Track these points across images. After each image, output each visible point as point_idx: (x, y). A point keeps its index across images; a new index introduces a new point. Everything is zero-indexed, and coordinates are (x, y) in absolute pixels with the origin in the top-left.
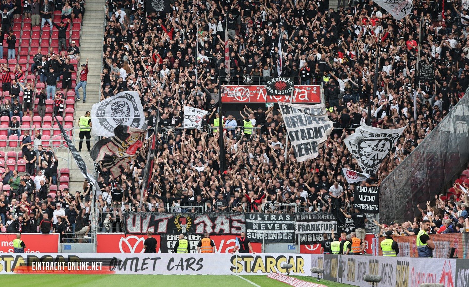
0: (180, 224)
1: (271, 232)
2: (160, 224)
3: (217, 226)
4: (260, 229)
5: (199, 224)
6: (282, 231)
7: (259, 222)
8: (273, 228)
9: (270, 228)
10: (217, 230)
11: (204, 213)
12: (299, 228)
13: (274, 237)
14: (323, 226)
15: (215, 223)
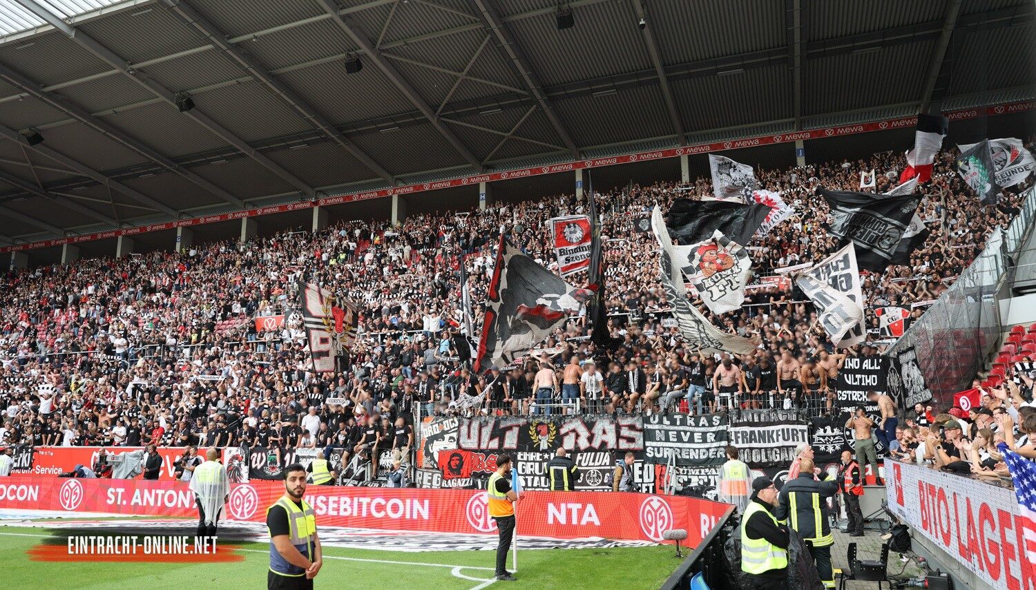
0: (537, 435)
1: (688, 445)
2: (508, 434)
3: (596, 436)
4: (667, 440)
5: (567, 434)
6: (707, 445)
7: (665, 427)
8: (691, 440)
9: (686, 438)
10: (596, 444)
11: (576, 416)
12: (737, 438)
13: (693, 455)
14: (780, 433)
15: (593, 431)
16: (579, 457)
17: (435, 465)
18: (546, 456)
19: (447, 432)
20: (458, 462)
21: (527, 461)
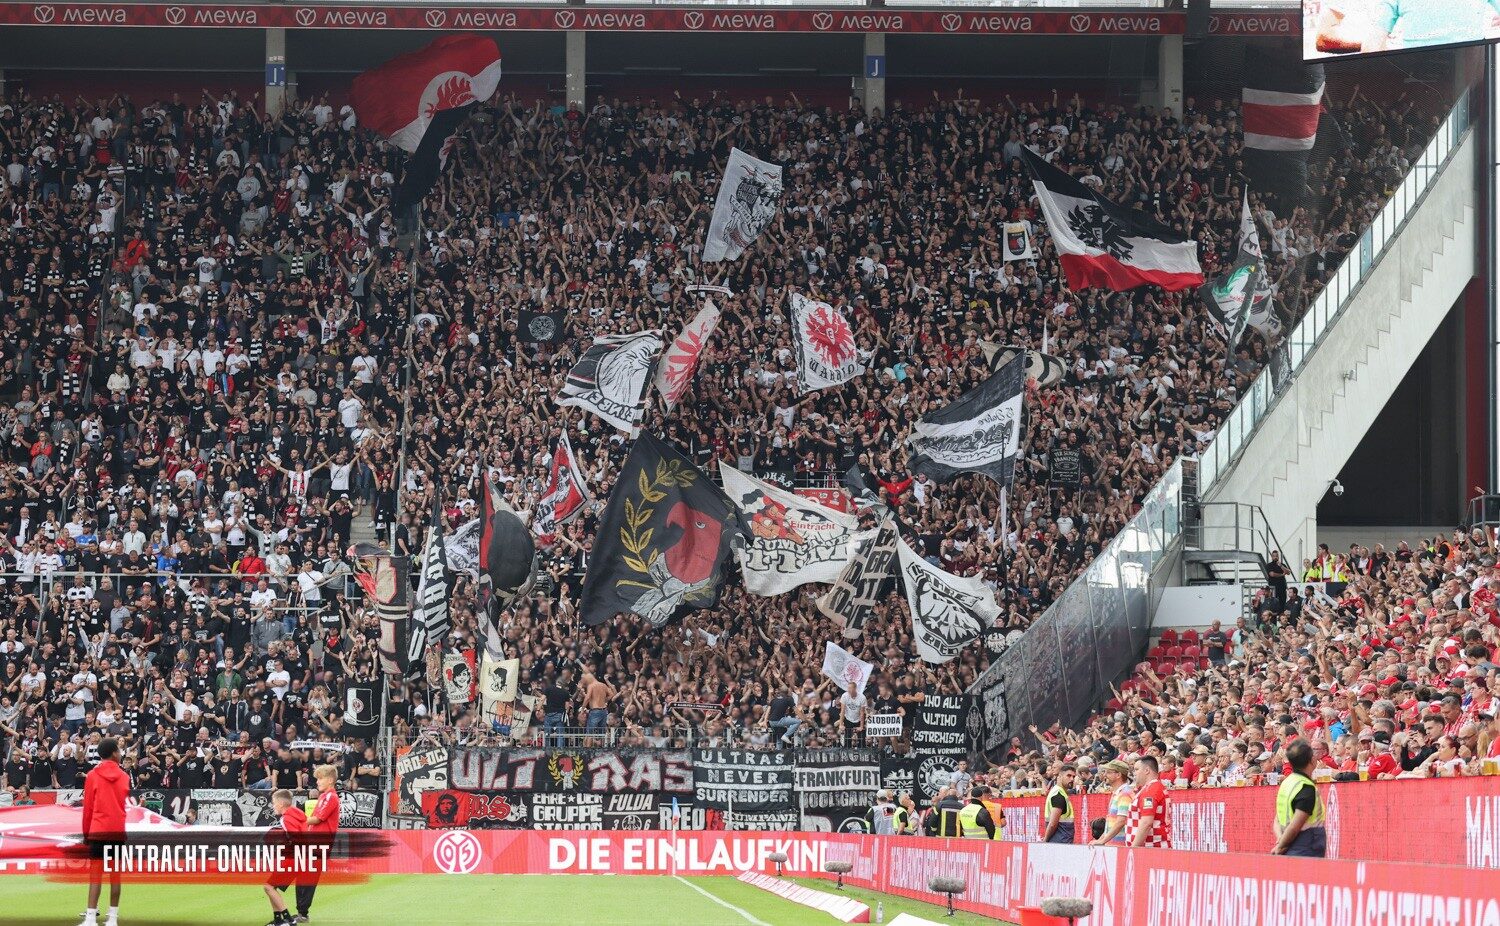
0: (559, 770)
1: (745, 787)
2: (520, 769)
3: (635, 774)
4: (722, 780)
5: (598, 770)
6: (767, 787)
7: (720, 767)
8: (750, 781)
9: (743, 779)
10: (635, 783)
11: (610, 749)
12: (802, 780)
13: (751, 798)
14: (850, 775)
15: (632, 768)
16: (614, 800)
18: (571, 799)
20: (449, 806)
21: (547, 805)
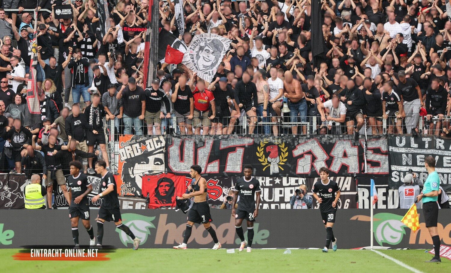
0: (266, 157)
2: (231, 156)
4: (415, 164)
5: (301, 156)
7: (413, 151)
10: (335, 167)
11: (312, 137)
15: (332, 154)
17: (138, 192)
18: (277, 181)
19: (151, 153)
20: (167, 188)
